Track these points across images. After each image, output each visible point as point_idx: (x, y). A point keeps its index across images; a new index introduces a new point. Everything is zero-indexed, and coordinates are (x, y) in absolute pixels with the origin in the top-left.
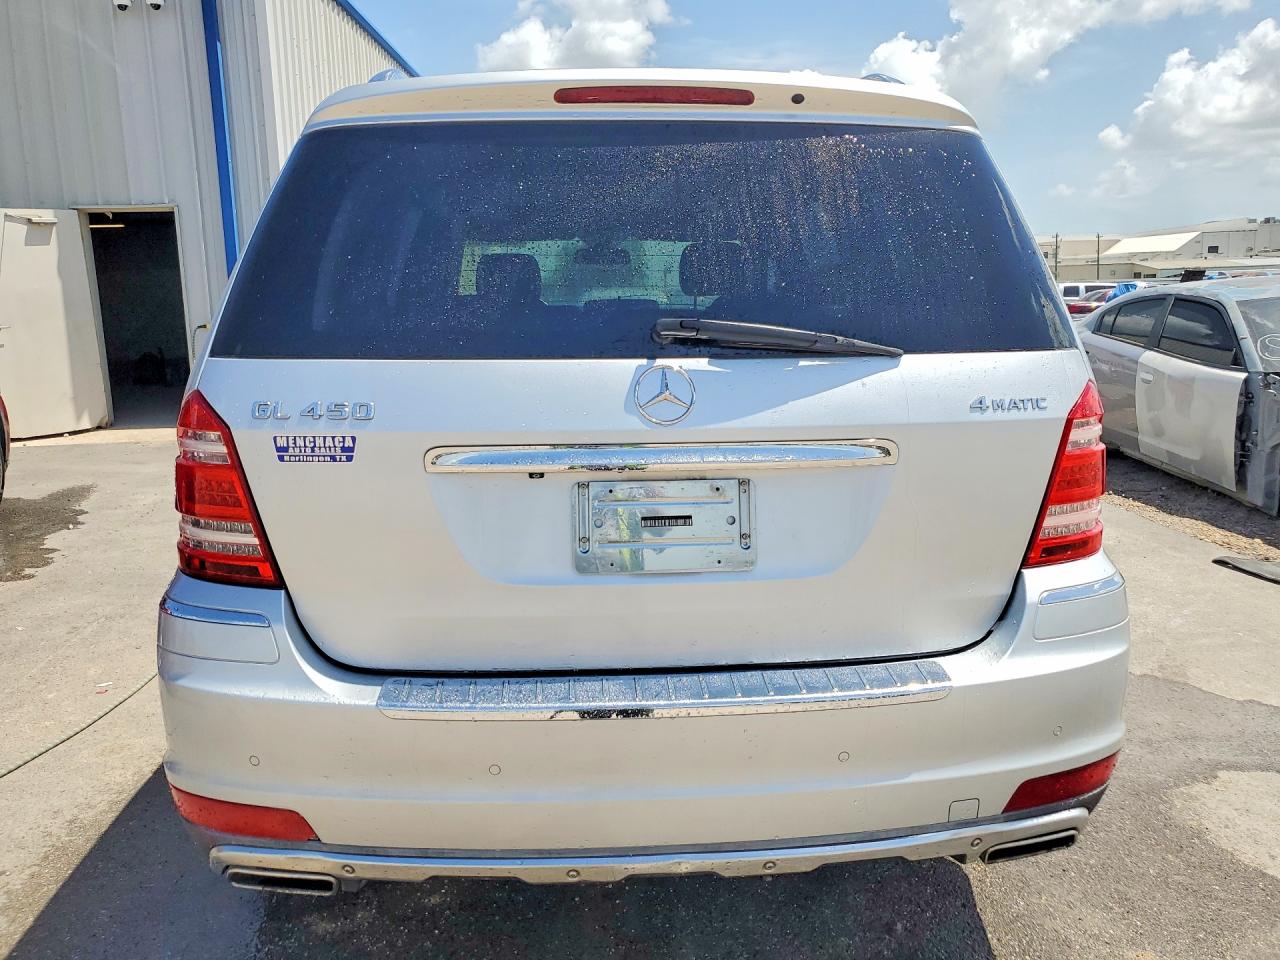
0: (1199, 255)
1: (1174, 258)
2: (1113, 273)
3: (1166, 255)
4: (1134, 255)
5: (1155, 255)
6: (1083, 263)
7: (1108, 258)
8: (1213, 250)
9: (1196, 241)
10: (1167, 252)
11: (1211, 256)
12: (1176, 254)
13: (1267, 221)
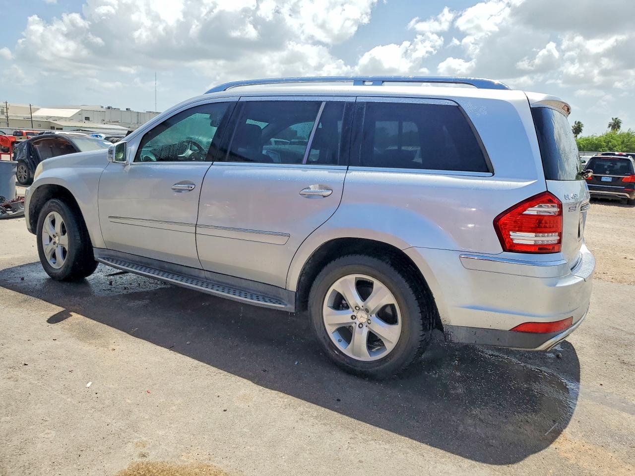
0: (81, 121)
1: (69, 121)
2: (40, 126)
3: (65, 119)
4: (51, 117)
5: (60, 118)
6: (22, 119)
7: (36, 117)
8: (87, 119)
9: (79, 114)
10: (66, 118)
11: (86, 121)
12: (70, 119)
13: (109, 108)
